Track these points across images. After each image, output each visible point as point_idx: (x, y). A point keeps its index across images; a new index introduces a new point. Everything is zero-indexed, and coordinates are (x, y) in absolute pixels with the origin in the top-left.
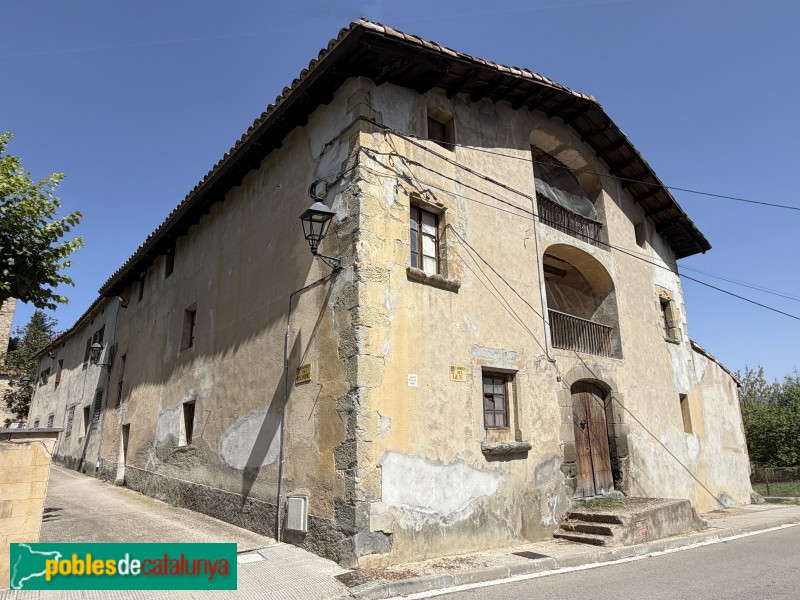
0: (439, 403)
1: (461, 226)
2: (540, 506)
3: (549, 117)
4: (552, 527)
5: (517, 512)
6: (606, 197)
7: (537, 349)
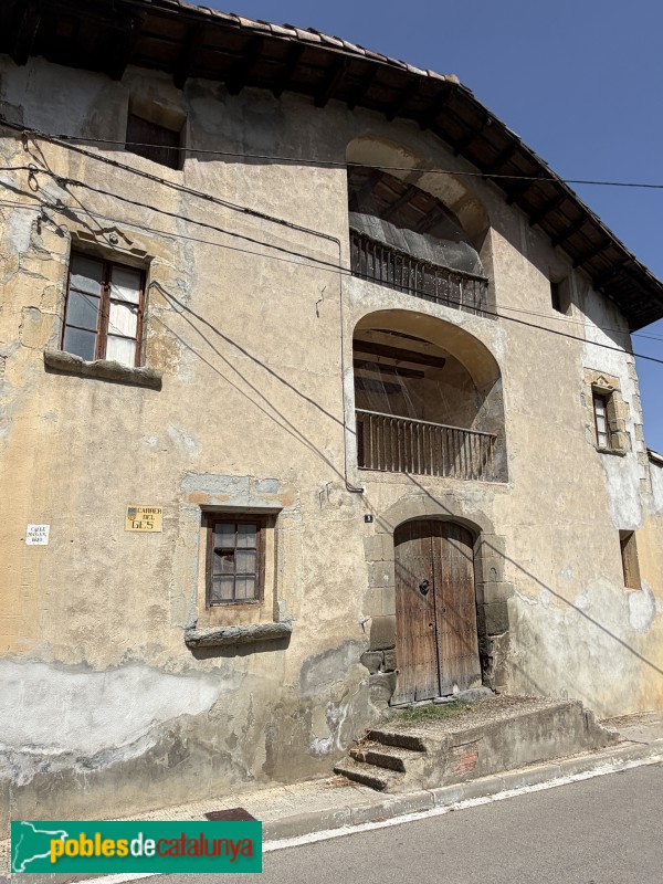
0: (94, 569)
1: (180, 285)
2: (309, 723)
3: (390, 119)
4: (331, 754)
5: (257, 738)
6: (496, 240)
7: (326, 474)
